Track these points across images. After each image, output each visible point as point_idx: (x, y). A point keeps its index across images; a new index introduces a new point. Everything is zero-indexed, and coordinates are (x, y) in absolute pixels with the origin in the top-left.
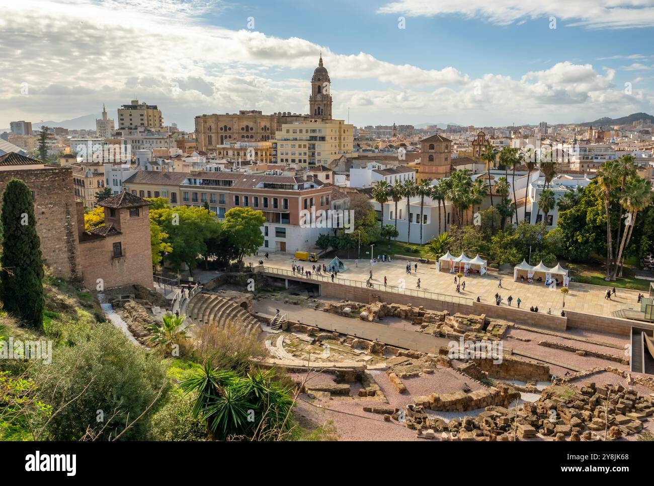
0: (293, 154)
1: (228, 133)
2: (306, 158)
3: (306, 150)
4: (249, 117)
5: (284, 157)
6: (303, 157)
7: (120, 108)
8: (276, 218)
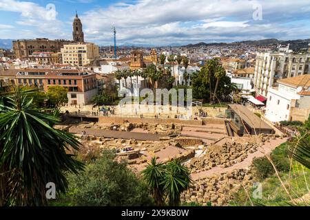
0: (70, 59)
1: (33, 49)
2: (78, 60)
3: (77, 57)
4: (43, 42)
5: (66, 61)
6: (75, 60)
8: (71, 89)
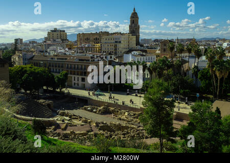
0: (108, 49)
1: (88, 41)
3: (113, 47)
6: (112, 50)
7: (49, 31)
